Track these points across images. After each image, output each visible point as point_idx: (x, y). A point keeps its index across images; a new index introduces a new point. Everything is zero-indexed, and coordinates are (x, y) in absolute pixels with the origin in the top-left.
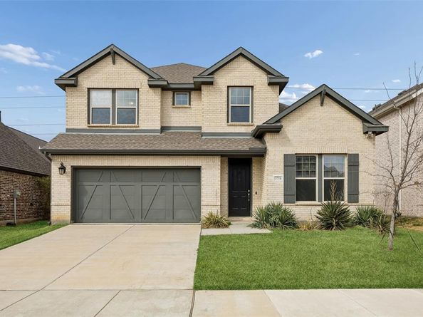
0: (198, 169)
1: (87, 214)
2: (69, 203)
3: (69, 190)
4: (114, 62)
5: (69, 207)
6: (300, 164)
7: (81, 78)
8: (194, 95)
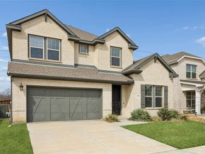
0: (101, 90)
1: (35, 116)
2: (25, 109)
3: (26, 101)
4: (46, 20)
5: (26, 112)
6: (146, 90)
7: (23, 26)
8: (90, 48)
